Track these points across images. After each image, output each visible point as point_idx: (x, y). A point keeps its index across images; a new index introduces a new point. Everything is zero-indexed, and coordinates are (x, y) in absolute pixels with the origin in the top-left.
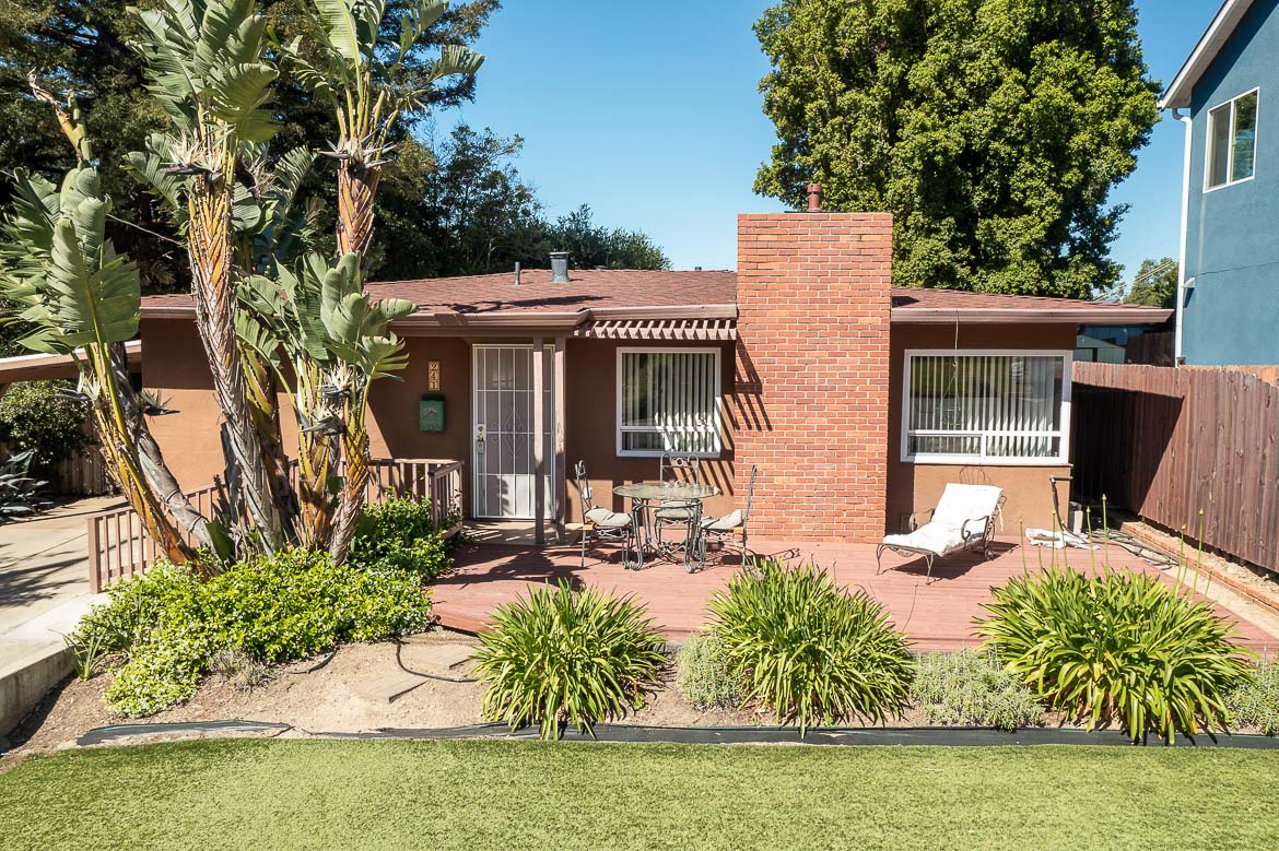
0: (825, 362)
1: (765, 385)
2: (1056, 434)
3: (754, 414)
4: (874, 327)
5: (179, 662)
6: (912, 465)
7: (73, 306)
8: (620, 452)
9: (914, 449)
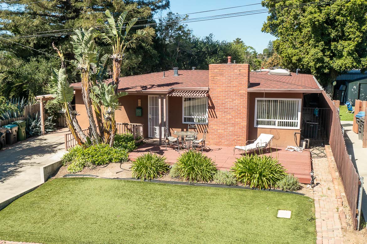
0: (231, 102)
1: (216, 107)
3: (213, 114)
4: (243, 93)
5: (80, 164)
6: (257, 128)
7: (61, 95)
8: (183, 122)
9: (257, 124)
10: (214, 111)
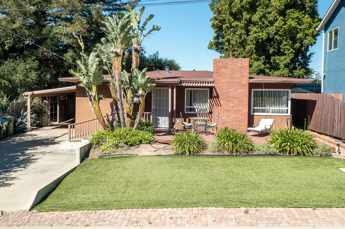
0: (234, 91)
1: (220, 96)
2: (287, 108)
3: (217, 103)
4: (245, 84)
5: (113, 145)
6: (253, 115)
8: (186, 112)
9: (254, 112)
10: (219, 100)
